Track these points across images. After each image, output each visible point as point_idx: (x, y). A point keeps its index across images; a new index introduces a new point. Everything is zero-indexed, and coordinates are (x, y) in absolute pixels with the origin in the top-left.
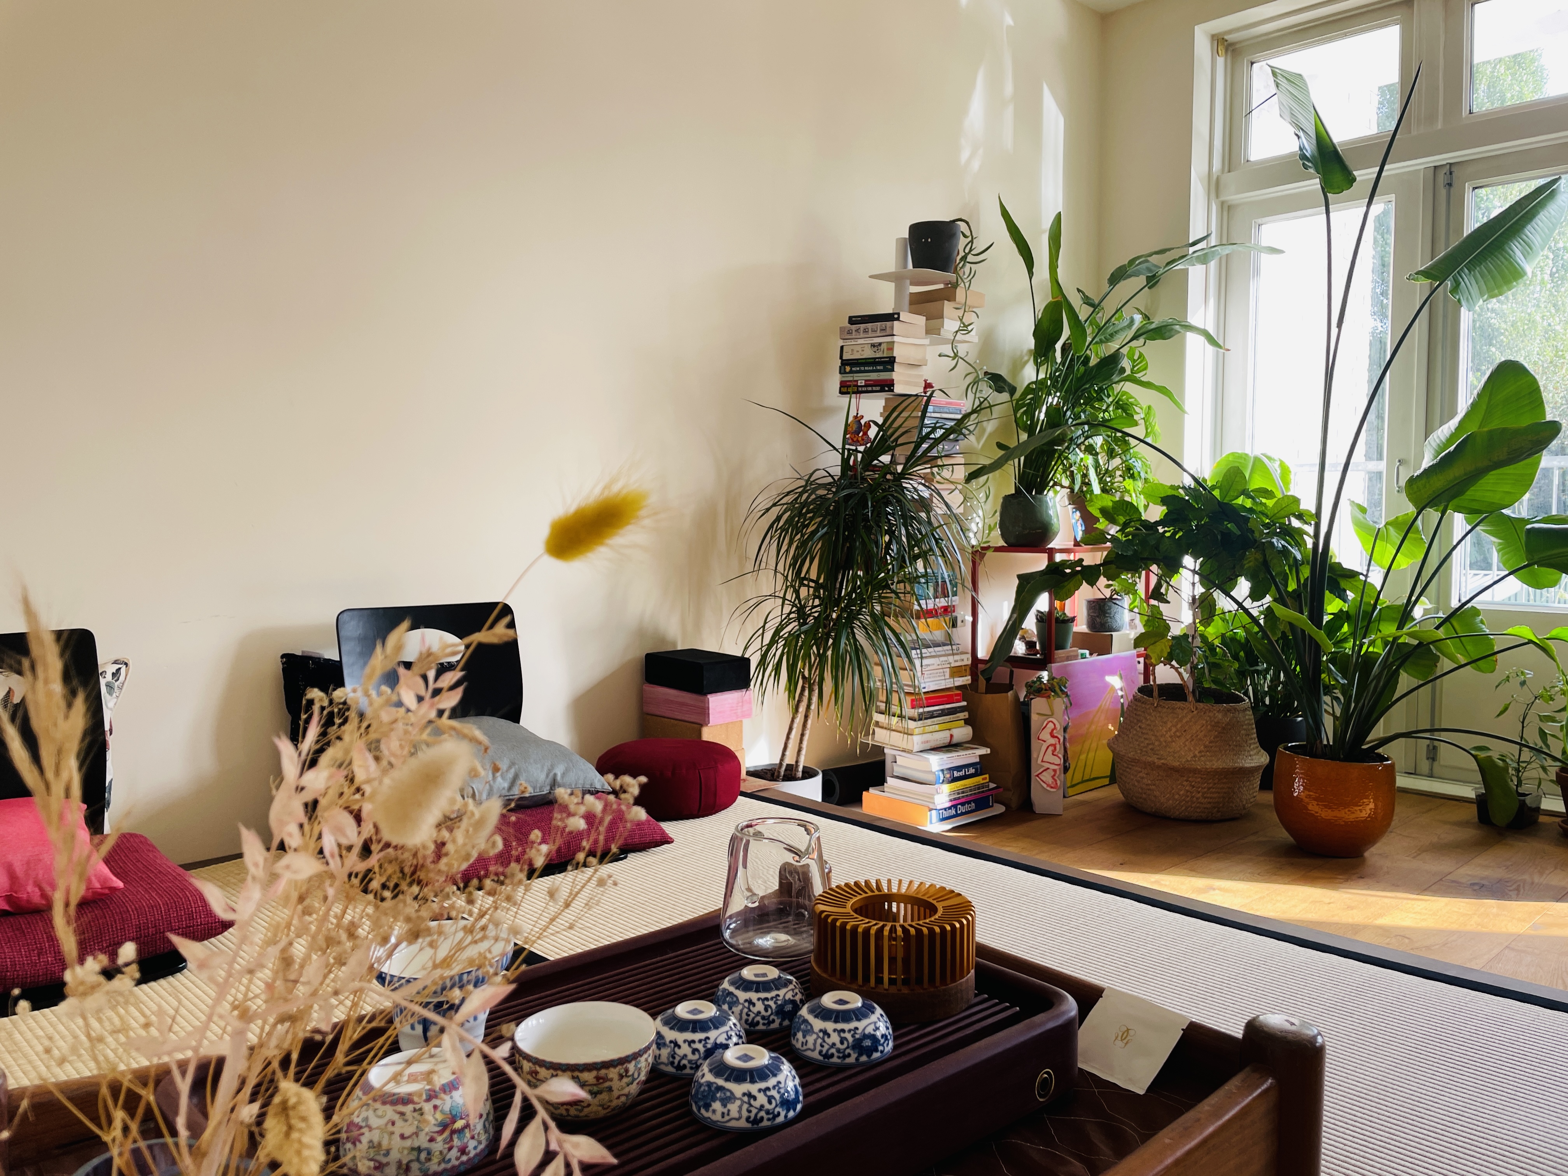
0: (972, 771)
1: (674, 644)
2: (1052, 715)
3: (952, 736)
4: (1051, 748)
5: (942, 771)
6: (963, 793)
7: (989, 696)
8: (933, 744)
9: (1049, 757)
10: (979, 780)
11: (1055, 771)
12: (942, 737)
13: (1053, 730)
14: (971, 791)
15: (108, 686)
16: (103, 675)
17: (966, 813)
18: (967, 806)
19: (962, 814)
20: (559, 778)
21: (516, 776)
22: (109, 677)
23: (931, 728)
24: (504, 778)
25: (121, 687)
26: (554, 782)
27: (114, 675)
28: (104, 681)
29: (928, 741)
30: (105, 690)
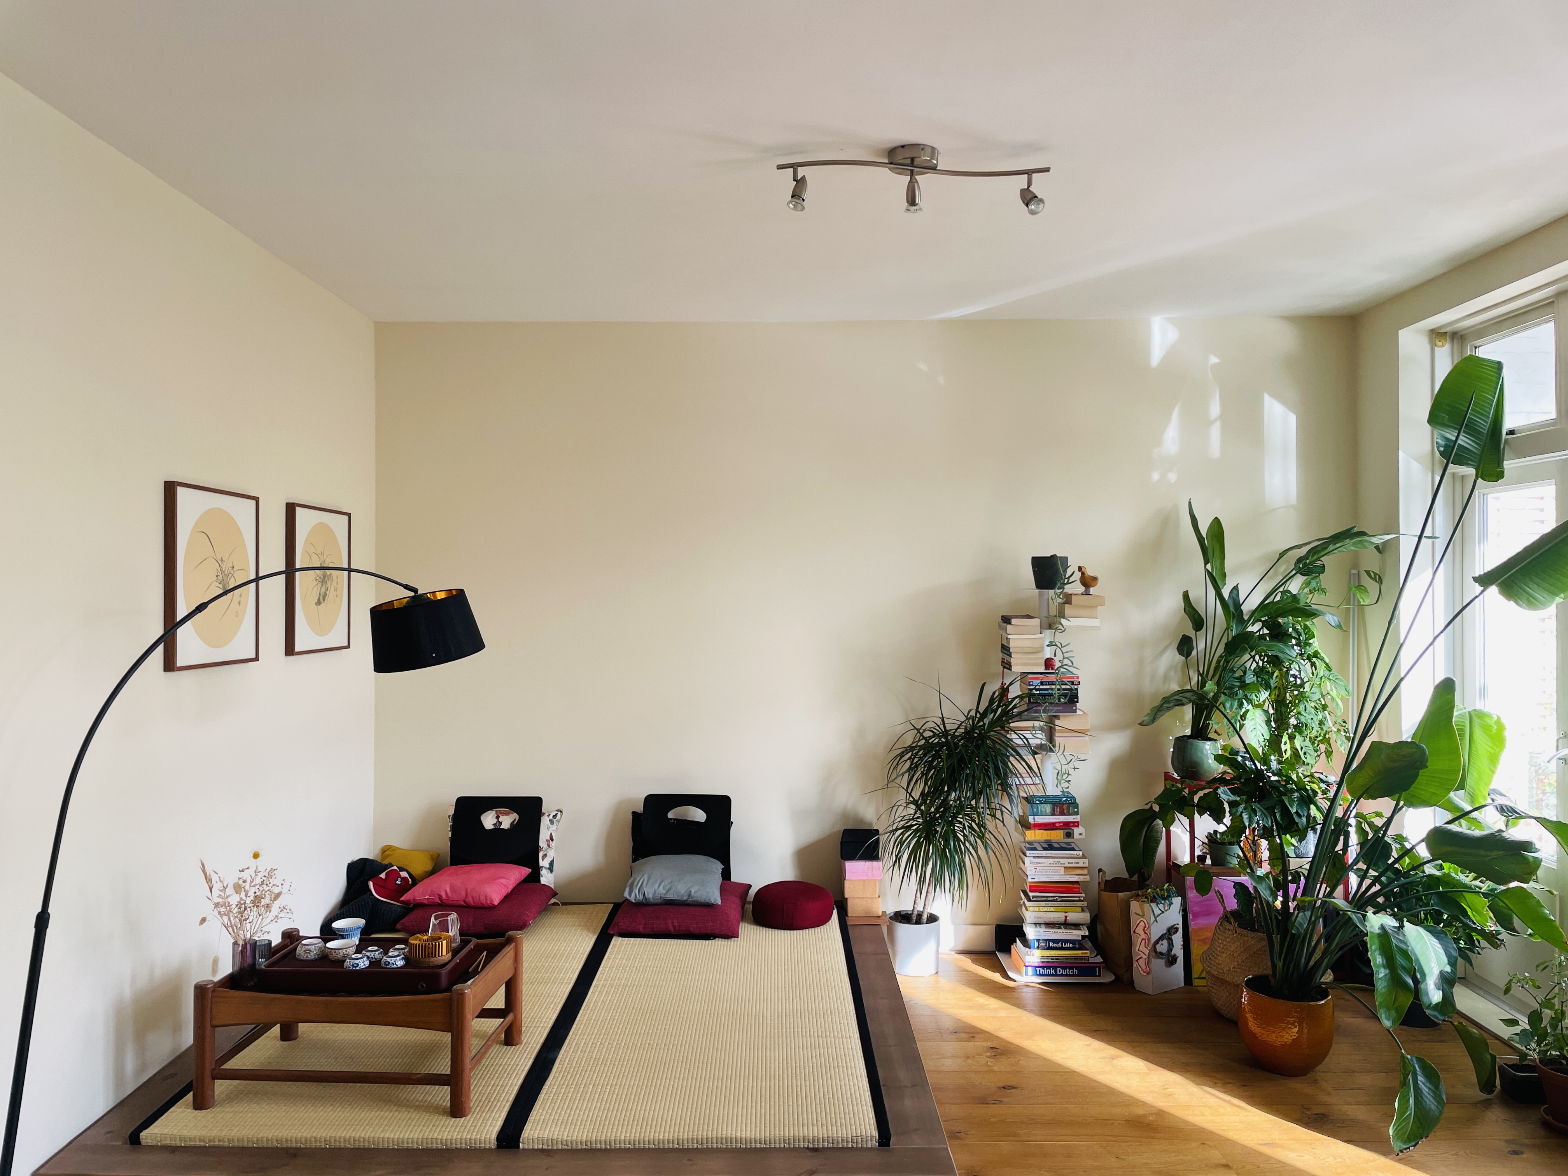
0: (1069, 945)
1: (871, 824)
2: (1143, 916)
3: (1066, 917)
4: (1143, 942)
5: (1038, 940)
6: (1057, 959)
7: (1104, 892)
8: (1041, 921)
9: (1142, 948)
10: (1079, 953)
11: (1145, 959)
12: (1059, 917)
13: (1145, 928)
14: (1066, 959)
15: (550, 820)
16: (549, 816)
17: (1066, 975)
18: (1068, 970)
19: (1062, 975)
20: (692, 894)
21: (670, 889)
22: (551, 817)
23: (1046, 909)
24: (664, 888)
25: (558, 821)
26: (690, 895)
27: (554, 816)
28: (548, 819)
29: (1040, 918)
30: (549, 822)
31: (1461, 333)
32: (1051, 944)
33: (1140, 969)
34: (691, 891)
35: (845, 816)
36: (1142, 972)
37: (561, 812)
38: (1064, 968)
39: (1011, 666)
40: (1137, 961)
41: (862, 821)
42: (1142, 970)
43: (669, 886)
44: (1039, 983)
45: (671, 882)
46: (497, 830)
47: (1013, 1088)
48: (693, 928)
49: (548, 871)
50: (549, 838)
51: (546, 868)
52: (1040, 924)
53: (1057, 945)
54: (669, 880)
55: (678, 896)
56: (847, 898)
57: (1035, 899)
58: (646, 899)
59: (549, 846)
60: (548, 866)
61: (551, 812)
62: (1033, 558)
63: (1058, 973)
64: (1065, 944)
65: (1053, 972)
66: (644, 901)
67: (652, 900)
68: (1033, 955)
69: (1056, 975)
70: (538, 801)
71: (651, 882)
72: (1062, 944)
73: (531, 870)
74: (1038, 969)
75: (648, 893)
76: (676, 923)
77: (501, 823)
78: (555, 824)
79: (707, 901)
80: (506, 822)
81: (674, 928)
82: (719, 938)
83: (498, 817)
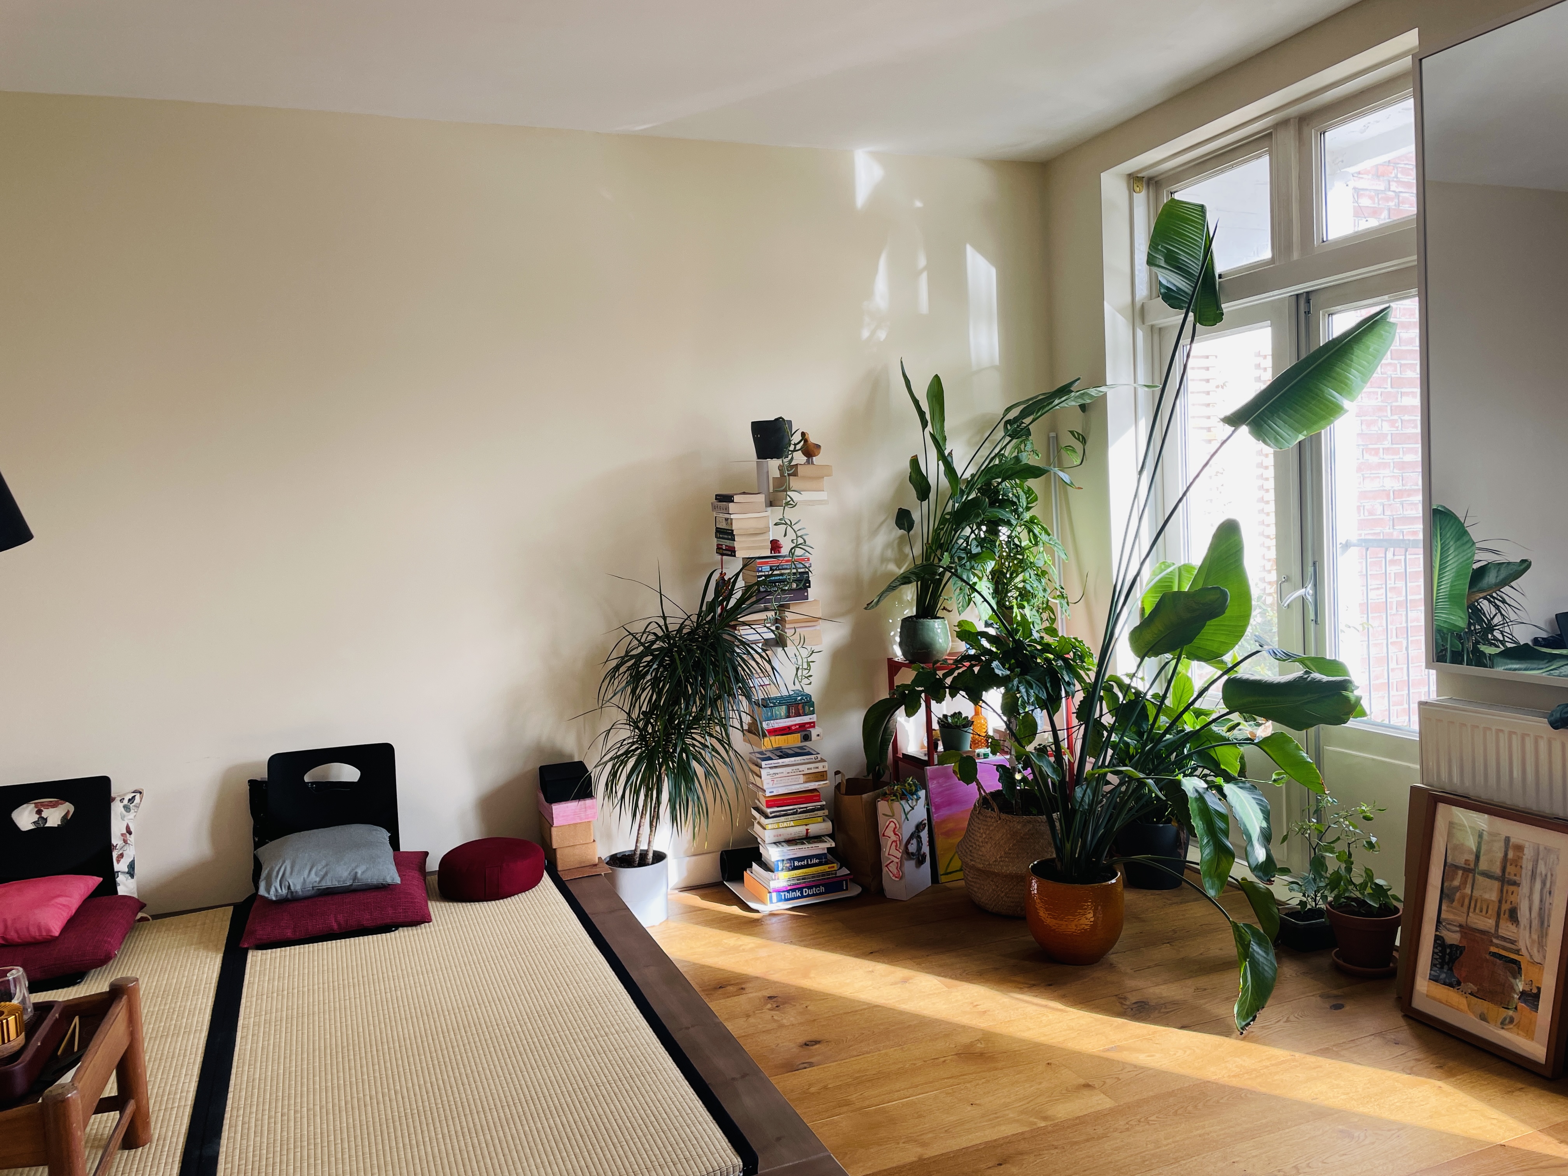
0: (815, 861)
1: (572, 756)
2: (893, 816)
3: (807, 830)
4: (894, 844)
5: (782, 861)
6: (803, 879)
7: (846, 797)
8: (781, 839)
9: (893, 851)
10: (825, 868)
11: (897, 863)
12: (800, 831)
13: (895, 829)
14: (813, 877)
15: (125, 807)
16: (121, 801)
17: (813, 895)
18: (814, 889)
19: (808, 896)
20: (359, 875)
21: (326, 874)
22: (126, 802)
23: (785, 824)
24: (316, 874)
25: (137, 807)
26: (355, 878)
27: (129, 800)
28: (122, 805)
29: (780, 835)
30: (123, 810)
31: (1156, 179)
32: (796, 863)
33: (891, 875)
34: (356, 873)
35: (539, 749)
36: (894, 878)
37: (140, 793)
38: (809, 888)
39: (735, 552)
40: (887, 866)
41: (561, 754)
42: (894, 875)
43: (325, 870)
44: (787, 909)
45: (327, 865)
46: (41, 831)
47: (817, 1042)
48: (367, 920)
49: (128, 875)
50: (124, 831)
51: (123, 873)
52: (779, 843)
53: (802, 863)
54: (324, 863)
55: (339, 881)
56: (555, 849)
57: (773, 815)
58: (292, 892)
59: (125, 841)
60: (127, 870)
61: (125, 795)
62: (752, 423)
63: (804, 894)
64: (811, 861)
65: (799, 894)
66: (289, 896)
67: (300, 893)
68: (778, 879)
69: (802, 897)
70: (103, 783)
71: (296, 869)
72: (807, 861)
73: (102, 879)
74: (783, 894)
75: (294, 885)
76: (340, 918)
77: (45, 820)
78: (132, 811)
79: (381, 881)
80: (54, 817)
81: (339, 924)
82: (403, 926)
83: (39, 812)
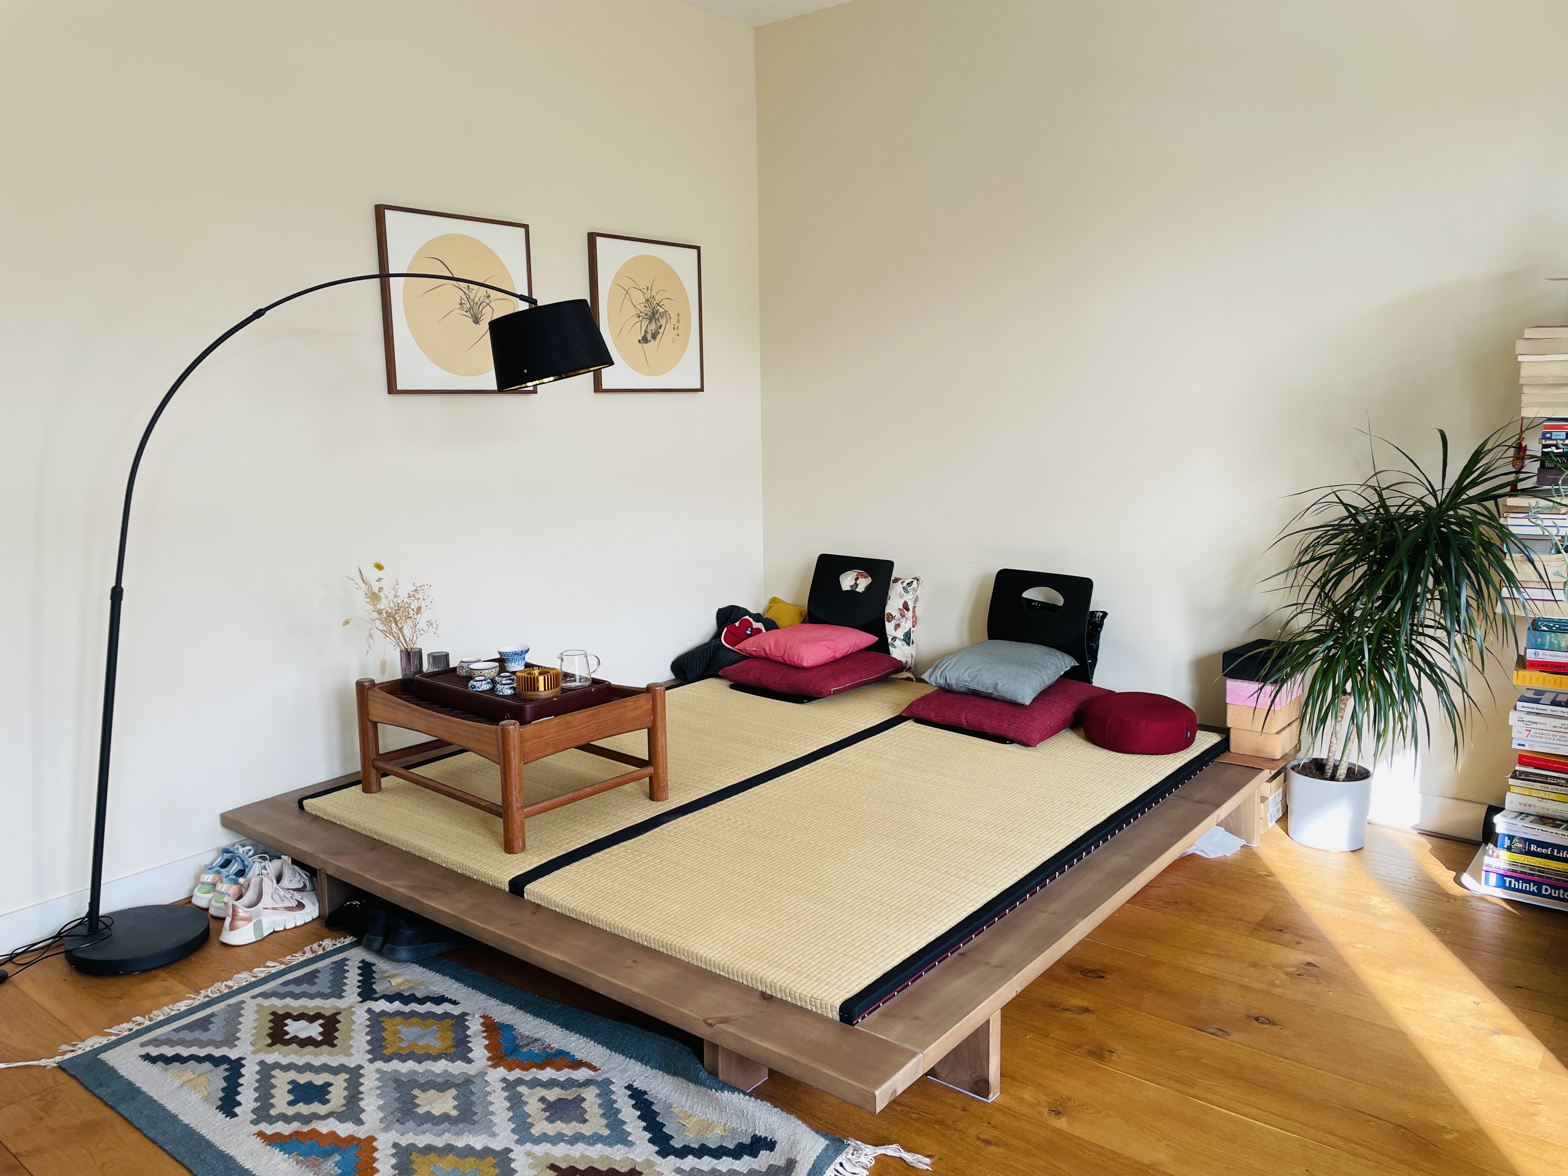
0: (1565, 855)
5: (1511, 838)
14: (1556, 874)
15: (904, 588)
16: (902, 583)
17: (1558, 898)
18: (1562, 891)
19: (1550, 897)
20: (998, 687)
21: (976, 677)
22: (905, 584)
23: (1542, 794)
24: (969, 675)
25: (915, 590)
26: (995, 688)
27: (908, 584)
28: (902, 586)
29: (1530, 806)
30: (902, 590)
32: (1533, 848)
34: (998, 684)
37: (918, 580)
38: (1555, 888)
44: (1505, 900)
45: (979, 670)
46: (852, 592)
48: (988, 725)
49: (904, 642)
50: (901, 607)
51: (899, 639)
52: (1528, 815)
53: (1544, 851)
54: (978, 668)
55: (983, 687)
56: (1229, 729)
57: (1523, 777)
58: (948, 684)
59: (903, 616)
60: (902, 638)
61: (906, 579)
63: (1543, 892)
64: (1557, 853)
65: (1533, 888)
66: (947, 687)
67: (955, 687)
68: (1497, 857)
69: (1539, 894)
70: (889, 565)
71: (956, 666)
72: (1553, 851)
73: (877, 639)
74: (1508, 879)
75: (950, 678)
76: (969, 716)
77: (857, 585)
78: (910, 593)
79: (1014, 698)
80: (863, 584)
81: (967, 722)
83: (857, 579)
